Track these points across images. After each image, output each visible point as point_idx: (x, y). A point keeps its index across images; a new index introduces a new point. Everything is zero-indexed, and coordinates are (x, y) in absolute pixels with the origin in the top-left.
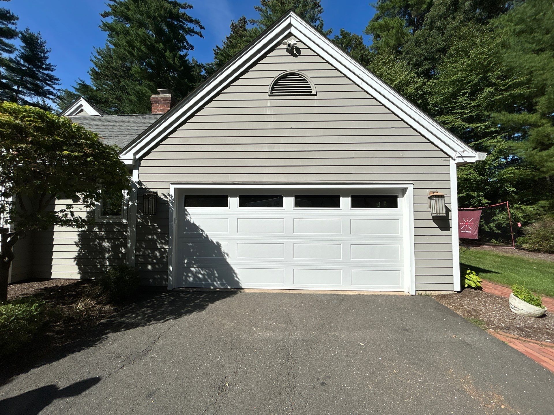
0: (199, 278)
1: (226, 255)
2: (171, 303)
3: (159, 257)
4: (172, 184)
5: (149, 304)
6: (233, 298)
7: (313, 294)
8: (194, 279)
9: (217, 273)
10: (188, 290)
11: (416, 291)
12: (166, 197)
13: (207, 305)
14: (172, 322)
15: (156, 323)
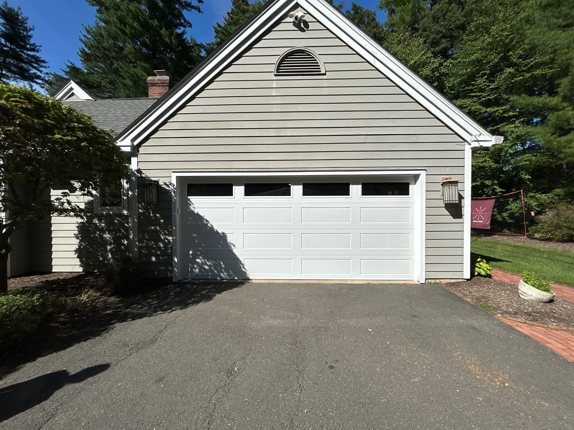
0: (205, 269)
1: (232, 246)
2: (177, 294)
3: (163, 248)
4: (173, 172)
5: (155, 296)
6: (241, 288)
7: (322, 284)
8: (200, 271)
9: (224, 264)
10: (195, 282)
11: (426, 279)
12: (168, 186)
13: (214, 295)
14: (178, 312)
15: (162, 314)
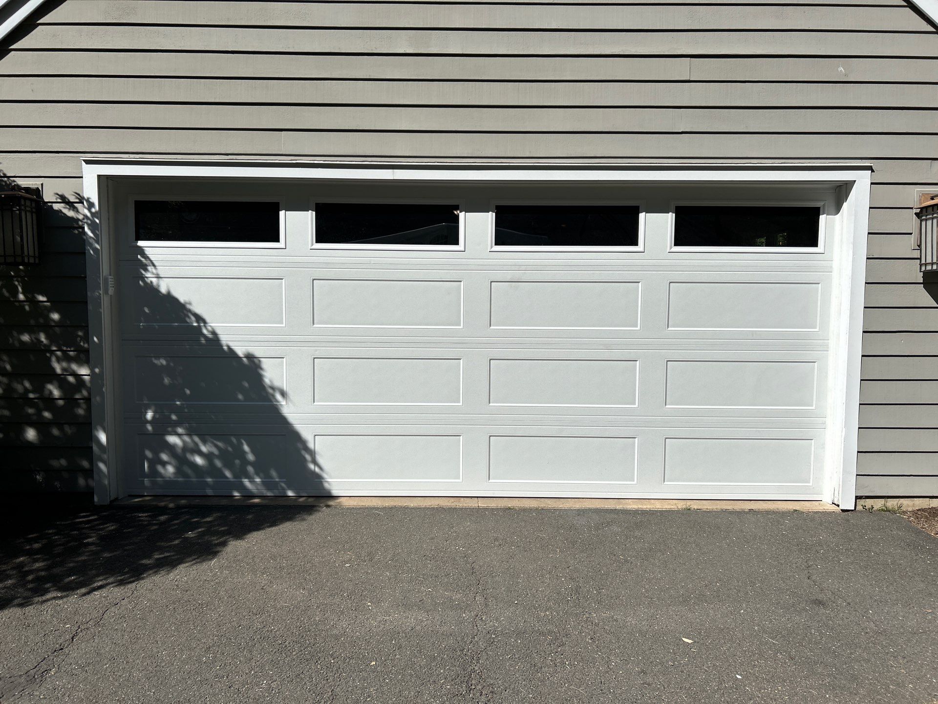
0: (194, 466)
1: (278, 397)
2: (107, 541)
3: (61, 402)
4: (88, 162)
5: (36, 546)
6: (304, 523)
7: (549, 510)
8: (179, 471)
9: (253, 451)
10: (163, 504)
11: (857, 498)
12: (71, 205)
13: (224, 544)
14: (113, 593)
15: (61, 598)
